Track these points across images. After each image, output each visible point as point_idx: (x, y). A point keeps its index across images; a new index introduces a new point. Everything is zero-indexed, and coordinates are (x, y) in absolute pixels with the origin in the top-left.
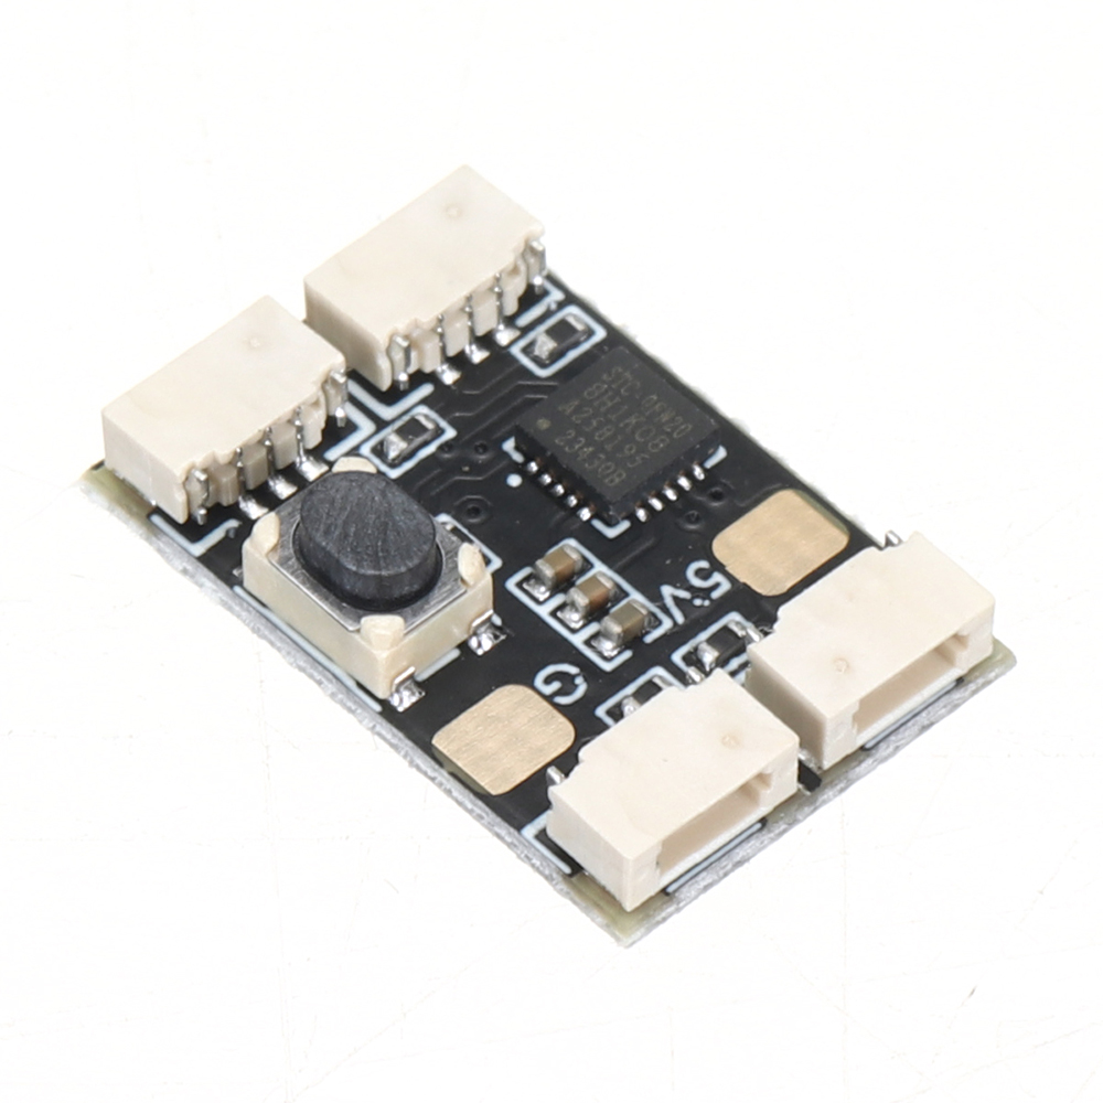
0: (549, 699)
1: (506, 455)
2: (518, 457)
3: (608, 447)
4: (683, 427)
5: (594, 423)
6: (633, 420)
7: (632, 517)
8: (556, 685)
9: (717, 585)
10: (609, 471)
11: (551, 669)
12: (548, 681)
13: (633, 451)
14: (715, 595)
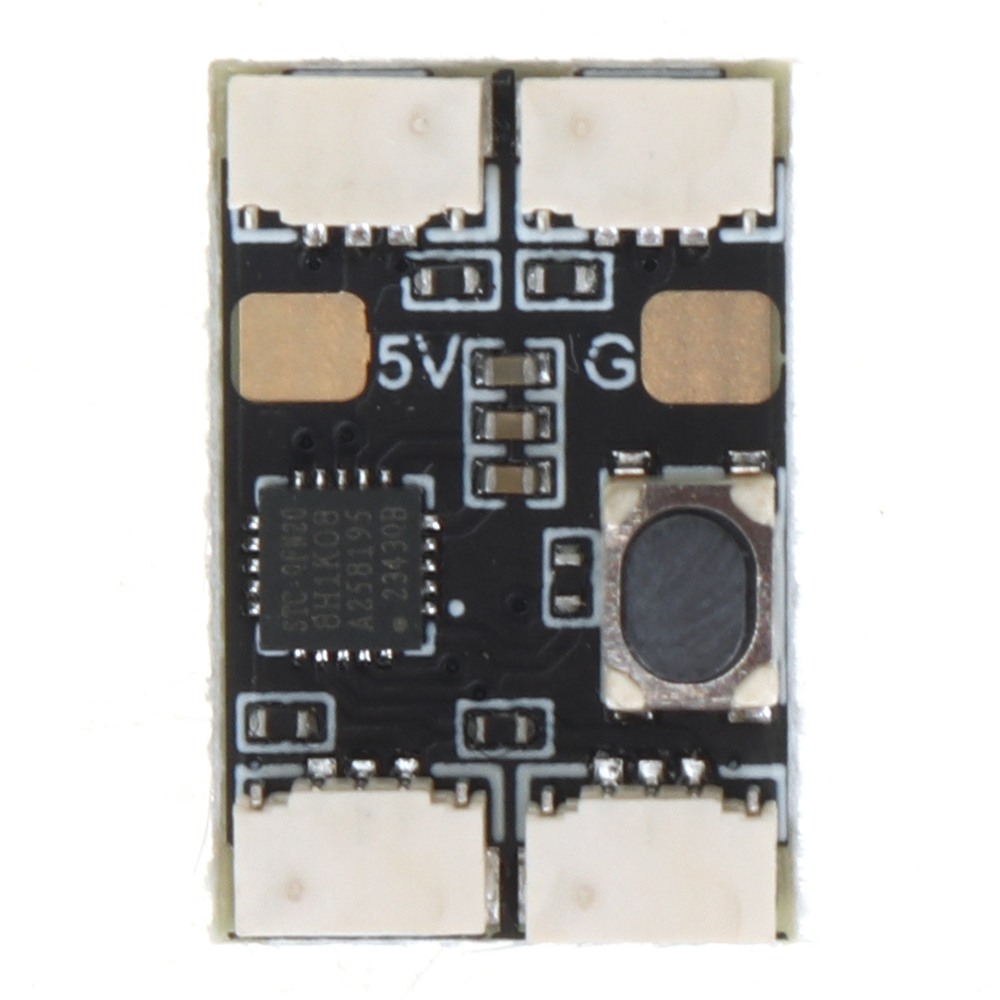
0: (636, 356)
1: (439, 643)
2: (432, 630)
3: (370, 551)
4: (290, 517)
5: (357, 588)
6: (325, 562)
7: (396, 481)
8: (619, 364)
9: (394, 348)
10: (393, 525)
11: (607, 384)
12: (620, 374)
13: (354, 529)
14: (403, 340)
